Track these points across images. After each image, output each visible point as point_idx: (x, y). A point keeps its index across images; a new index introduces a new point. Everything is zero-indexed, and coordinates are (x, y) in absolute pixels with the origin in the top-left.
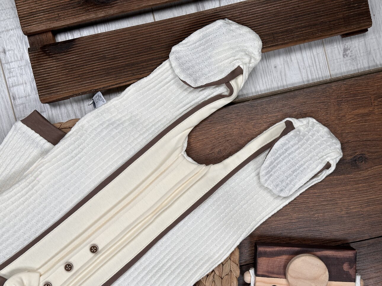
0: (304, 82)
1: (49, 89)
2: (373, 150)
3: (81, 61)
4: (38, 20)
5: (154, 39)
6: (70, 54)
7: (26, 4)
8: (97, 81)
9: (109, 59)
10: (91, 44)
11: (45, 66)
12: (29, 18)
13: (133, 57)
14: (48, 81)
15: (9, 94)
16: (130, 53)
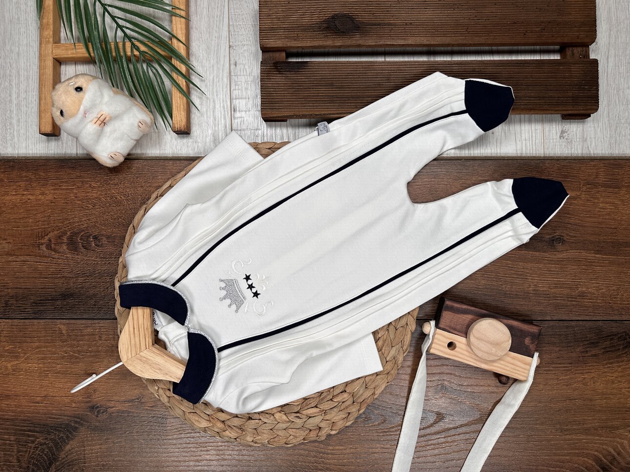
0: (517, 154)
1: (272, 104)
2: (572, 234)
3: (309, 84)
4: (277, 36)
5: (384, 76)
6: (300, 74)
7: (269, 18)
8: (320, 106)
9: (336, 87)
10: (322, 69)
11: (273, 81)
12: (269, 32)
13: (360, 90)
14: (272, 96)
15: (231, 105)
16: (357, 85)
